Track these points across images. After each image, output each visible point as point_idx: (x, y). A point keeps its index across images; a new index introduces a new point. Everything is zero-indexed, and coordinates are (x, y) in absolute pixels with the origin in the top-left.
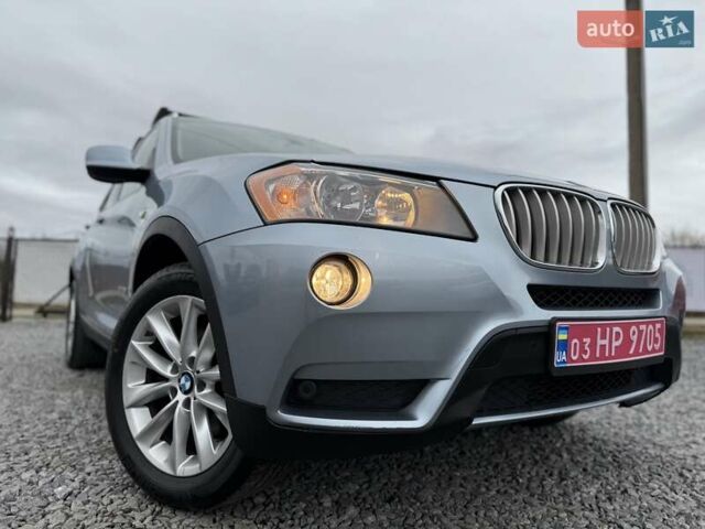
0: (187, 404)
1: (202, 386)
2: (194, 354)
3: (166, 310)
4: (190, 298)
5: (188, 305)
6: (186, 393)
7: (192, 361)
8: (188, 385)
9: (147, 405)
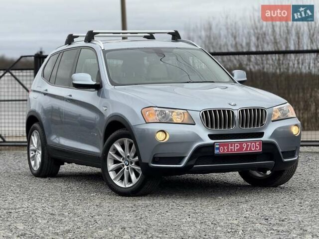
0: (128, 169)
1: (131, 163)
2: (129, 155)
3: (120, 142)
4: (127, 139)
5: (126, 141)
6: (127, 165)
7: (128, 157)
8: (128, 163)
9: (115, 171)
